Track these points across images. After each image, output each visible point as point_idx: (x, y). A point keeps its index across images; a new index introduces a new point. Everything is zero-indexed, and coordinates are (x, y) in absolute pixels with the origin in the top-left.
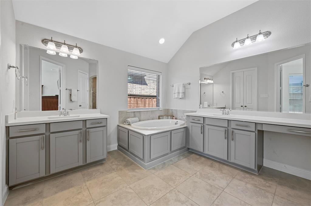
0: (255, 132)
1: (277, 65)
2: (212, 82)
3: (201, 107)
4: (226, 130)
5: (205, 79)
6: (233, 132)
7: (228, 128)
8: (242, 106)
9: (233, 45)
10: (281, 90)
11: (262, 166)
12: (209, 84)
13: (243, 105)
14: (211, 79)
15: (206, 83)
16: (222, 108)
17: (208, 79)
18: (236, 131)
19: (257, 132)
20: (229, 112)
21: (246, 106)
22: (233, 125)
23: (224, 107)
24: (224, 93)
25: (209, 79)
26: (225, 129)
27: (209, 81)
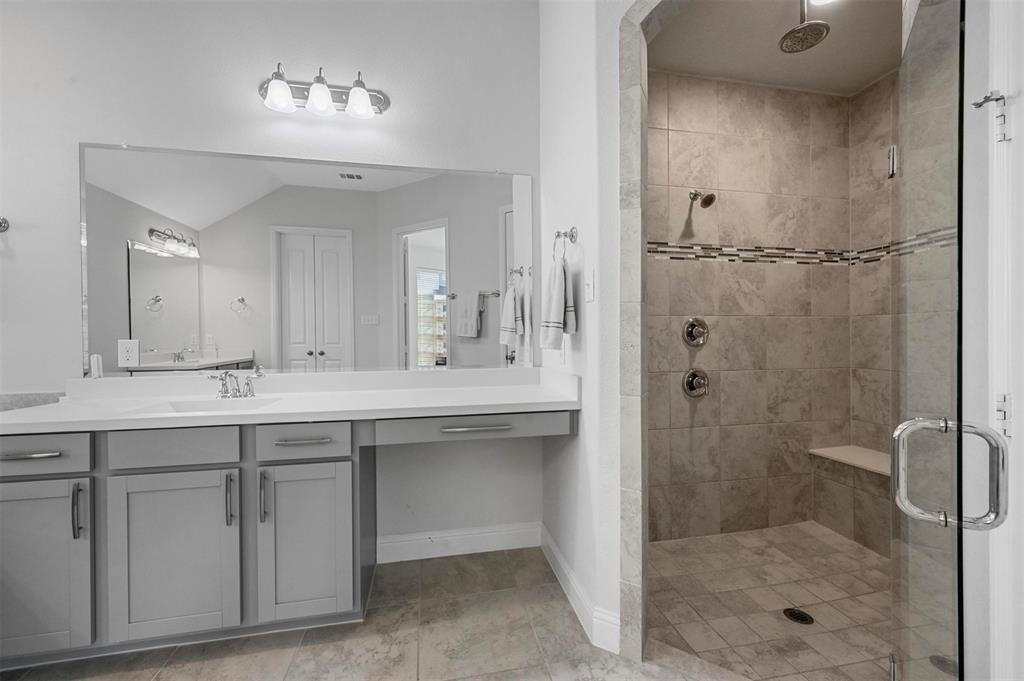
0: (354, 459)
1: (398, 234)
2: (194, 253)
3: (94, 370)
4: (229, 479)
5: (152, 232)
6: (264, 477)
7: (242, 465)
8: (311, 354)
9: (263, 89)
10: (405, 305)
11: (373, 566)
12: (177, 261)
13: (314, 351)
14: (189, 241)
15: (160, 254)
16: (217, 368)
17: (170, 237)
18: (276, 473)
19: (357, 459)
20: (254, 383)
21: (322, 354)
22: (265, 448)
23: (249, 357)
24: (246, 305)
25: (179, 241)
26: (225, 472)
27: (172, 247)
